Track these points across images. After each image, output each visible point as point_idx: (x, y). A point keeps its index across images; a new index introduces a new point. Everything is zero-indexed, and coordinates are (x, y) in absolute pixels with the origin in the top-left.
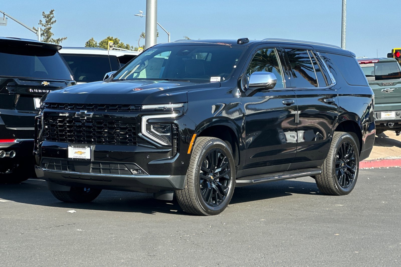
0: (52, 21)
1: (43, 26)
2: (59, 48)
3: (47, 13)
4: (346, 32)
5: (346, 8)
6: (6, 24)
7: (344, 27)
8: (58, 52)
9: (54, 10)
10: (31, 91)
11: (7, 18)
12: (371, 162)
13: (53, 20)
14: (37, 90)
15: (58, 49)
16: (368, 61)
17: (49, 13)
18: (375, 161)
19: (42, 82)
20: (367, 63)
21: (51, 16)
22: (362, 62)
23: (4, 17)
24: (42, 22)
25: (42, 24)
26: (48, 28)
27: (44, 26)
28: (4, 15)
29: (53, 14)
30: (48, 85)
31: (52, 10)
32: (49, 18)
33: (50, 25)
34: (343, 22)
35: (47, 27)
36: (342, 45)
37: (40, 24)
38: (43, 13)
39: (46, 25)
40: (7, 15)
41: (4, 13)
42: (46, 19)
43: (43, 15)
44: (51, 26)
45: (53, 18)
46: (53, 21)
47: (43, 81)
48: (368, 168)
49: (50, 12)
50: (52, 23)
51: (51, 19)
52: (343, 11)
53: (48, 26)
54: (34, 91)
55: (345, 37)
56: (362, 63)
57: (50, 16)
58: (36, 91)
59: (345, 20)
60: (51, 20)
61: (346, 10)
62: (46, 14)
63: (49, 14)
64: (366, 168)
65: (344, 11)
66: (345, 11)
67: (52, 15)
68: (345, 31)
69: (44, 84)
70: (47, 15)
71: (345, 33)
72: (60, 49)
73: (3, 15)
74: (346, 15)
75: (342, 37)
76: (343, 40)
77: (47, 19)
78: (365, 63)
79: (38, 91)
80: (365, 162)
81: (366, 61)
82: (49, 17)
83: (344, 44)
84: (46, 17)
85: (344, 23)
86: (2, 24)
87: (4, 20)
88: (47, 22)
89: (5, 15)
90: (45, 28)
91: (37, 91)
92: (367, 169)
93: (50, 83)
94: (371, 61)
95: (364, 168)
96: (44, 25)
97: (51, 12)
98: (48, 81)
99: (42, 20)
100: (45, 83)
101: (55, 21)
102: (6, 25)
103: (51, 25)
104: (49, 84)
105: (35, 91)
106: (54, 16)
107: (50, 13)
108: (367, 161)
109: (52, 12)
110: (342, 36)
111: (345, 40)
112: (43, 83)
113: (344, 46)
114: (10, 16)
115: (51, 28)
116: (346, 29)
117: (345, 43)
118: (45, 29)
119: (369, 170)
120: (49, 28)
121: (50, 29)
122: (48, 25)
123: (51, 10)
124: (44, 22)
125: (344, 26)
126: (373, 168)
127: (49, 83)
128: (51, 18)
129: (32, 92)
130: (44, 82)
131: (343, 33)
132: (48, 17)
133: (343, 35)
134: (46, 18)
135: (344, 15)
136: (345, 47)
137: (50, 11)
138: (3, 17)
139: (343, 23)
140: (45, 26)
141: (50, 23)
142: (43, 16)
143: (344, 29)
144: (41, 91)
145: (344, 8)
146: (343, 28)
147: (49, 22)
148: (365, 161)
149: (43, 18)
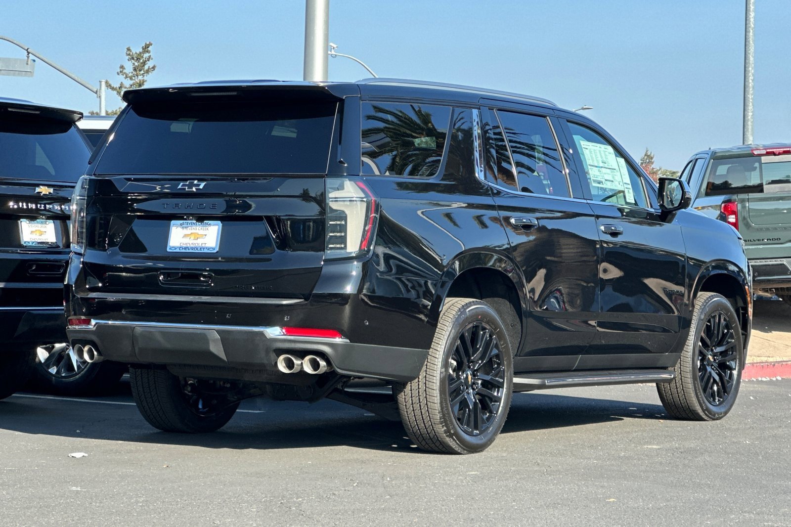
0: (146, 67)
1: (126, 77)
2: (77, 116)
3: (137, 50)
4: (753, 88)
5: (754, 35)
6: (33, 72)
7: (750, 78)
8: (75, 124)
9: (150, 44)
10: (13, 206)
11: (34, 61)
12: (774, 365)
13: (149, 64)
14: (24, 204)
15: (76, 119)
16: (781, 149)
17: (141, 50)
18: (784, 363)
19: (37, 188)
20: (779, 154)
21: (144, 57)
22: (768, 150)
23: (28, 57)
24: (124, 69)
25: (125, 73)
26: (138, 82)
27: (129, 79)
28: (28, 54)
29: (148, 52)
30: (50, 193)
31: (148, 43)
32: (141, 61)
33: (142, 76)
34: (747, 66)
35: (136, 80)
36: (746, 116)
37: (120, 74)
38: (129, 49)
39: (134, 77)
40: (34, 53)
41: (27, 50)
42: (134, 64)
43: (127, 54)
44: (145, 78)
45: (148, 60)
46: (149, 67)
47: (38, 185)
48: (768, 379)
49: (143, 47)
50: (147, 72)
51: (144, 63)
52: (747, 43)
53: (139, 78)
54: (19, 206)
55: (752, 99)
56: (768, 154)
57: (142, 57)
58: (23, 206)
59: (751, 62)
60: (144, 66)
61: (754, 41)
62: (134, 53)
63: (141, 53)
64: (764, 379)
65: (749, 42)
66: (751, 42)
67: (146, 55)
68: (750, 85)
69: (41, 192)
70: (136, 53)
71: (751, 89)
72: (79, 119)
73: (26, 53)
74: (753, 51)
75: (746, 98)
76: (748, 106)
77: (136, 64)
78: (774, 154)
79: (27, 206)
80: (762, 366)
81: (778, 150)
82: (140, 59)
83: (750, 114)
84: (133, 59)
85: (750, 69)
86: (24, 73)
87: (27, 64)
88: (135, 70)
89: (30, 54)
90: (132, 82)
91: (25, 207)
92: (766, 382)
93: (54, 190)
94: (788, 149)
95: (760, 379)
96: (130, 75)
97: (146, 48)
98: (49, 186)
99: (125, 66)
100: (44, 190)
101: (154, 68)
102: (32, 76)
103: (144, 76)
104: (52, 192)
105: (21, 206)
106: (152, 57)
107: (143, 49)
108: (766, 364)
109: (148, 47)
110: (746, 96)
111: (751, 104)
112: (38, 190)
113: (749, 117)
114: (41, 57)
115: (145, 83)
116: (753, 80)
117: (752, 112)
118: (131, 86)
119: (770, 383)
120: (140, 82)
121: (143, 84)
122: (137, 76)
123: (146, 44)
124: (129, 68)
125: (750, 74)
126: (779, 378)
127: (51, 190)
128: (146, 61)
129: (13, 209)
130: (41, 187)
131: (747, 89)
132: (137, 59)
133: (746, 94)
134: (133, 61)
135: (750, 52)
136: (752, 120)
137: (144, 45)
138: (26, 58)
139: (747, 69)
140: (131, 79)
141: (142, 72)
142: (127, 57)
143: (750, 81)
144: (34, 206)
145: (748, 36)
146: (747, 80)
147: (140, 70)
148: (762, 364)
149: (128, 60)
